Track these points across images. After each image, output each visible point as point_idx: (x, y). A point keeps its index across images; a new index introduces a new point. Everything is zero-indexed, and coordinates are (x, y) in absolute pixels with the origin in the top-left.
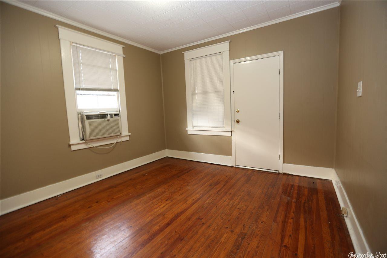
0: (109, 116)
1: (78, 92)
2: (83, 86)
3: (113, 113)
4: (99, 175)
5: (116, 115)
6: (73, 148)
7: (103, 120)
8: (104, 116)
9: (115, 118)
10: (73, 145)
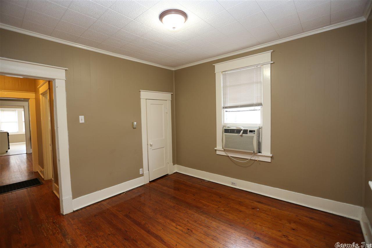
0: (242, 132)
1: (225, 110)
2: (229, 105)
3: (249, 129)
4: (234, 182)
5: (251, 131)
6: (218, 153)
7: (237, 134)
8: (238, 131)
9: (249, 134)
10: (218, 150)
